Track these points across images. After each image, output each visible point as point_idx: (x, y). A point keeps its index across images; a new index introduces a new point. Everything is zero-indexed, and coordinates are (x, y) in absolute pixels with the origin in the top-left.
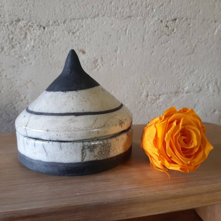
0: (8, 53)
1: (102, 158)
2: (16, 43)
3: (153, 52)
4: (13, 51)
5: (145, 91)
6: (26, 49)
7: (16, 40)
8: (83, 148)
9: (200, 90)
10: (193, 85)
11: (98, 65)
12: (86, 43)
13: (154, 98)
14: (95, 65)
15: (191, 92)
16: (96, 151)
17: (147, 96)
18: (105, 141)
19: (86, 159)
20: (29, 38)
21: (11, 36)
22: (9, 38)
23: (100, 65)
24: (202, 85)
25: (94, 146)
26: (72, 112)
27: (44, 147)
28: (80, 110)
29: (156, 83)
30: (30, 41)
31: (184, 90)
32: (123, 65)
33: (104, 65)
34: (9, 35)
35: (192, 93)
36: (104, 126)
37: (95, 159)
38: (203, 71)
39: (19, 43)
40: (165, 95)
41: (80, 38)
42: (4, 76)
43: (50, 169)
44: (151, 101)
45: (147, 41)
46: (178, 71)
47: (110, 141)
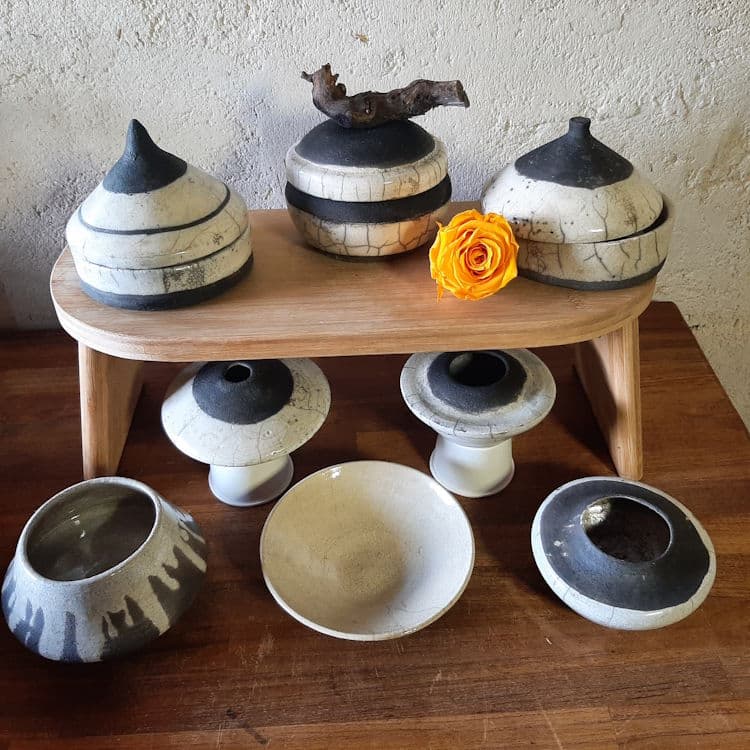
0: (215, 48)
1: (193, 288)
2: (229, 26)
3: (520, 30)
4: (224, 43)
5: (500, 118)
6: (250, 38)
7: (228, 22)
8: (165, 277)
9: (638, 111)
10: (619, 100)
11: (394, 65)
12: (369, 19)
13: (522, 131)
14: (388, 65)
15: (612, 116)
16: (184, 279)
17: (507, 126)
18: (195, 265)
19: (172, 290)
20: (253, 17)
21: (219, 14)
22: (215, 18)
23: (400, 64)
24: (642, 100)
25: (180, 273)
26: (143, 228)
27: (112, 275)
28: (153, 225)
29: (526, 99)
30: (255, 22)
31: (596, 112)
32: (449, 61)
33: (407, 63)
34: (216, 11)
35: (616, 119)
36: (189, 247)
37: (184, 288)
38: (648, 68)
39: (236, 28)
40: (549, 125)
41: (356, 10)
42: (212, 93)
43: (126, 303)
44: (516, 137)
45: (504, 7)
46: (581, 70)
47: (201, 263)
